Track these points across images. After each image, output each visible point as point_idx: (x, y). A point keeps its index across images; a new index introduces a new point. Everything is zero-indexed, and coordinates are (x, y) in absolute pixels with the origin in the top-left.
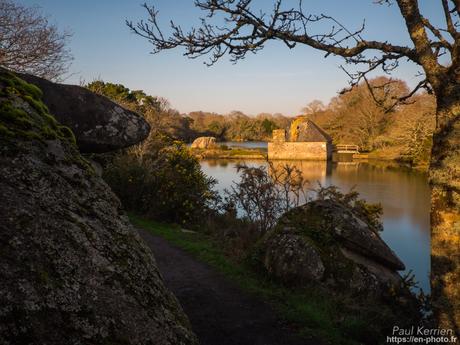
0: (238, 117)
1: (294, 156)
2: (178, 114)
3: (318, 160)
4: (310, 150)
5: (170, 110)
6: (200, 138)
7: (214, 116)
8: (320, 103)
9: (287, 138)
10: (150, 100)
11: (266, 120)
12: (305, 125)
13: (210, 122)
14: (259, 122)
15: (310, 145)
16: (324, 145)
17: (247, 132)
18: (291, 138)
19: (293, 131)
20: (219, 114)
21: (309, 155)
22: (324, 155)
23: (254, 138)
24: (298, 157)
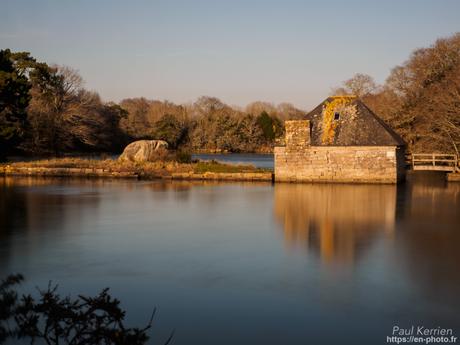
0: (212, 108)
1: (328, 176)
2: (96, 98)
3: (379, 184)
4: (363, 163)
5: (82, 92)
6: (138, 143)
7: (167, 106)
8: (367, 79)
9: (314, 139)
10: (43, 71)
11: (265, 115)
12: (352, 110)
13: (159, 117)
14: (250, 117)
15: (362, 152)
16: (391, 153)
17: (228, 137)
18: (323, 138)
19: (326, 123)
20: (177, 103)
21: (360, 174)
22: (391, 174)
23: (242, 146)
24: (337, 177)
